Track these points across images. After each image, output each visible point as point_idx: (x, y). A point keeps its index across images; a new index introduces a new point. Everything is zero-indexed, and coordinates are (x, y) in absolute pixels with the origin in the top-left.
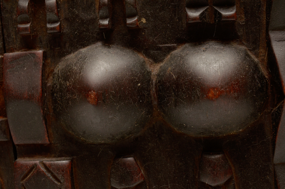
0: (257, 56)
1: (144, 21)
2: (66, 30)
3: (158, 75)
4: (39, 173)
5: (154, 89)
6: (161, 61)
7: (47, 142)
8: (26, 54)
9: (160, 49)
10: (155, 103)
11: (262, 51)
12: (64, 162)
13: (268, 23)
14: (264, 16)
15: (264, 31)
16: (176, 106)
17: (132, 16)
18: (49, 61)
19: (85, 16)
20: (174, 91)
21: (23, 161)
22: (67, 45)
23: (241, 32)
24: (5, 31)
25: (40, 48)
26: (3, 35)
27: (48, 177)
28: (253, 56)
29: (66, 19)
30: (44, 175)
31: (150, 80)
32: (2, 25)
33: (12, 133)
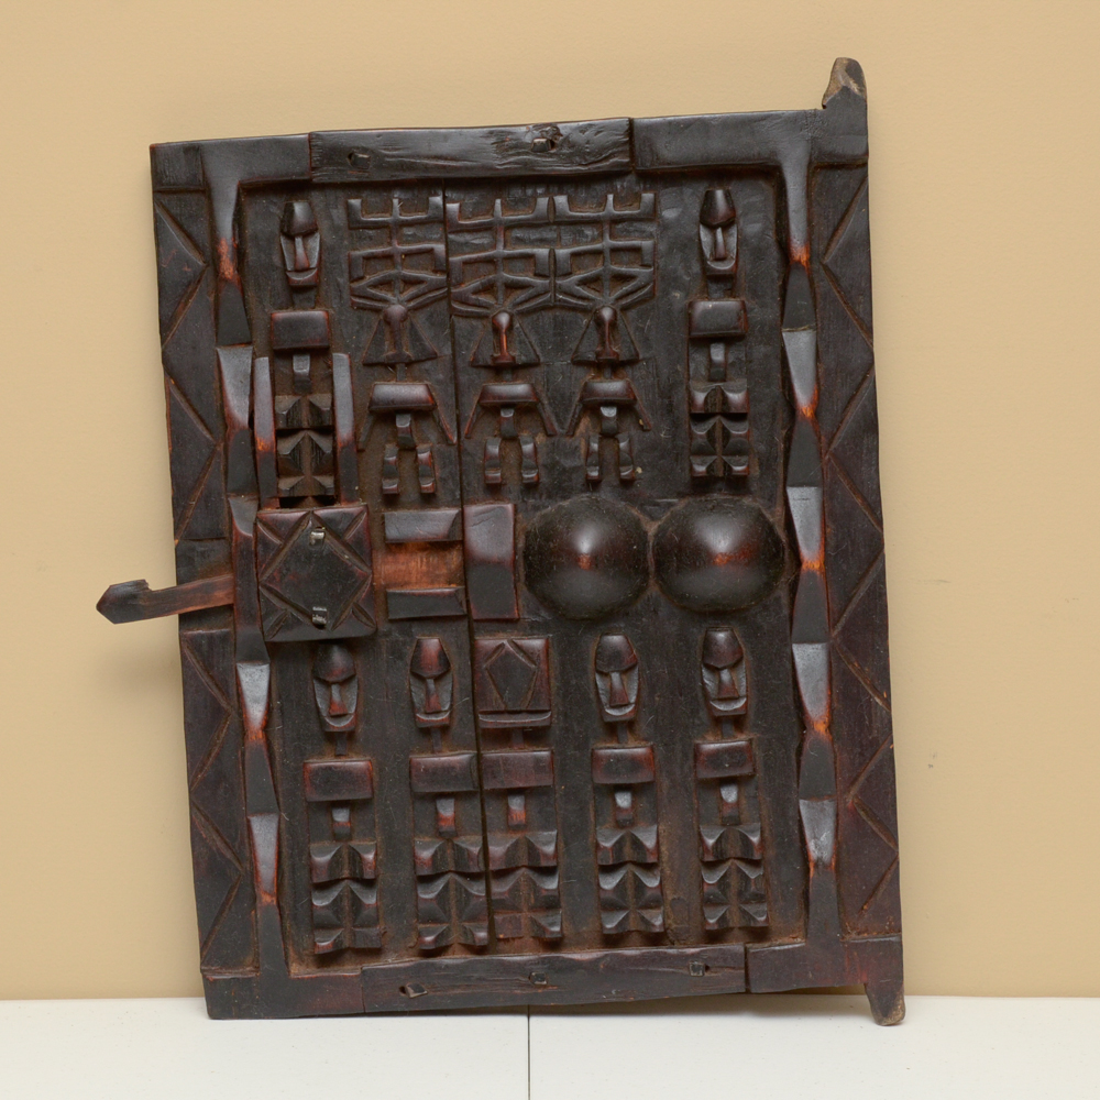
0: (773, 514)
1: (639, 470)
2: (544, 480)
3: (656, 536)
4: (508, 654)
5: (651, 553)
6: (660, 519)
7: (516, 616)
8: (493, 509)
9: (658, 504)
10: (652, 569)
11: (779, 510)
12: (537, 643)
13: (785, 479)
14: (780, 470)
15: (781, 486)
16: (678, 572)
17: (626, 464)
18: (520, 516)
19: (568, 463)
20: (676, 555)
21: (487, 642)
22: (544, 497)
23: (754, 487)
24: (464, 477)
25: (509, 501)
26: (461, 483)
27: (518, 659)
28: (768, 516)
29: (545, 466)
30: (516, 657)
31: (647, 542)
32: (460, 470)
33: (472, 606)
